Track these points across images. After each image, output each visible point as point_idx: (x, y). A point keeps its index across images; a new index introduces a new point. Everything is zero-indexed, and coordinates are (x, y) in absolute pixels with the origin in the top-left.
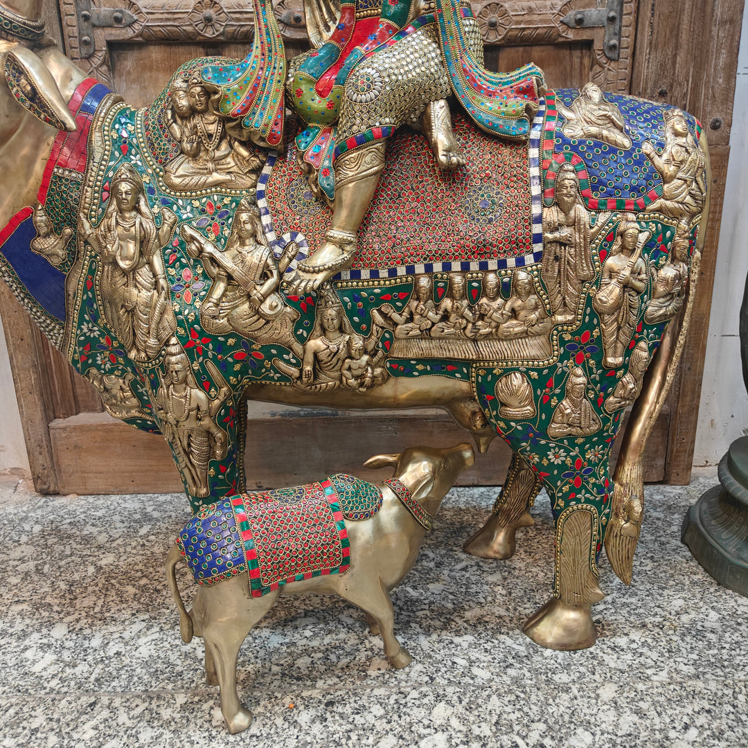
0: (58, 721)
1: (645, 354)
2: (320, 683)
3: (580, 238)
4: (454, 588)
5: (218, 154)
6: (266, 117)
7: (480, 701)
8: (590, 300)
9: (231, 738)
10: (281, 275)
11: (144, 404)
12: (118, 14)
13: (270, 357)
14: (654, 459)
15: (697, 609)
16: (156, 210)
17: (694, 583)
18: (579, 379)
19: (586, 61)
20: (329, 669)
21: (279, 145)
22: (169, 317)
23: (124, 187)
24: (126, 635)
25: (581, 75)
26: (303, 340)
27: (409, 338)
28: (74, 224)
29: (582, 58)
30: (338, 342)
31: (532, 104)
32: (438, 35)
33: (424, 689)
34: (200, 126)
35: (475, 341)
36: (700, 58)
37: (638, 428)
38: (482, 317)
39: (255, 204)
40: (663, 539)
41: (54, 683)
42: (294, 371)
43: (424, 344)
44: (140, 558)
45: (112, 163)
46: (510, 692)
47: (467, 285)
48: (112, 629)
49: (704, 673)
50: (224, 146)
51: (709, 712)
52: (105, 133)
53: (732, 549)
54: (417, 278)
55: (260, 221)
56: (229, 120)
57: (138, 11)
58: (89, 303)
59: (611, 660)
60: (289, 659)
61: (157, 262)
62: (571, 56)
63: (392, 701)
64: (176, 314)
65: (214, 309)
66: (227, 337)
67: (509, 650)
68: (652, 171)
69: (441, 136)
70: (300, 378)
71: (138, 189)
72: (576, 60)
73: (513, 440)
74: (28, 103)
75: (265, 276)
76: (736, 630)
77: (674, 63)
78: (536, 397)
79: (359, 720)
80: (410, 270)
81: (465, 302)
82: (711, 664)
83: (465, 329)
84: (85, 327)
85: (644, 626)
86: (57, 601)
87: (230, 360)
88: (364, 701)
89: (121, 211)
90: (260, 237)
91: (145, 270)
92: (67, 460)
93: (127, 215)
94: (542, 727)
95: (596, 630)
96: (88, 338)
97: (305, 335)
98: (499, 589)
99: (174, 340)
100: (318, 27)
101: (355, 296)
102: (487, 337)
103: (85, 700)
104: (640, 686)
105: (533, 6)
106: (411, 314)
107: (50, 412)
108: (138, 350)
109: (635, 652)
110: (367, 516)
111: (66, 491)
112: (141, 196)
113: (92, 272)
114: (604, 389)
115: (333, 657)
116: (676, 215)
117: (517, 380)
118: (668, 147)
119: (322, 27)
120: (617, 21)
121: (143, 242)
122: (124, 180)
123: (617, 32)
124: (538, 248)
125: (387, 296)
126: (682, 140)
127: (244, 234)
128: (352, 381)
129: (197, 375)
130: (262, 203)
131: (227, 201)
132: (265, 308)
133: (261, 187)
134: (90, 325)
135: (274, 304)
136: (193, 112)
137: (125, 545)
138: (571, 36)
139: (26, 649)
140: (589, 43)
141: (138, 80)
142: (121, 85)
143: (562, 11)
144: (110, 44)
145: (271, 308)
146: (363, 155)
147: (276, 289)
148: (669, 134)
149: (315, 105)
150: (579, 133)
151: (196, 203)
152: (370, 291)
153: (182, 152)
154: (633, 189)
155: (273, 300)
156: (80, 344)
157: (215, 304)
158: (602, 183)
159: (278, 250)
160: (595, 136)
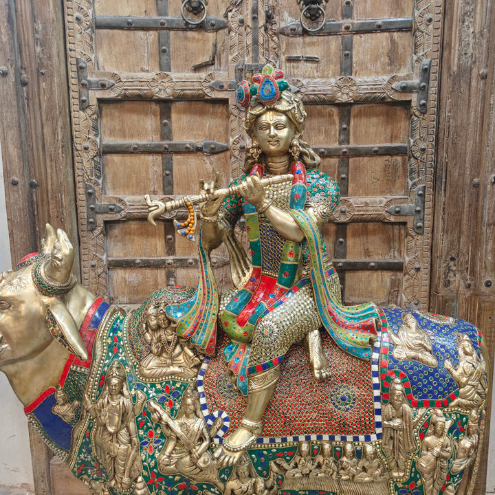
3: (406, 426)
5: (174, 354)
6: (204, 337)
8: (414, 464)
10: (211, 440)
12: (112, 207)
13: (202, 489)
16: (133, 392)
19: (403, 232)
21: (213, 354)
22: (138, 463)
23: (115, 381)
25: (400, 240)
26: (224, 481)
27: (294, 479)
28: (81, 399)
29: (400, 230)
30: (247, 484)
31: (372, 336)
32: (312, 292)
34: (163, 337)
35: (338, 482)
36: (476, 242)
38: (343, 469)
39: (196, 389)
43: (305, 481)
45: (107, 362)
47: (333, 449)
50: (178, 349)
52: (104, 341)
54: (300, 444)
55: (199, 401)
56: (182, 338)
57: (124, 204)
58: (87, 443)
61: (132, 425)
62: (393, 228)
65: (167, 460)
66: (174, 476)
68: (451, 380)
69: (316, 359)
71: (123, 379)
72: (396, 231)
74: (59, 338)
75: (201, 439)
77: (459, 241)
80: (296, 439)
81: (332, 459)
83: (331, 475)
84: (82, 456)
87: (176, 489)
89: (111, 395)
90: (199, 412)
91: (124, 431)
92: (60, 486)
93: (115, 397)
96: (83, 461)
97: (226, 478)
100: (238, 273)
101: (259, 453)
102: (347, 480)
105: (368, 201)
106: (296, 464)
107: (51, 454)
108: (116, 482)
112: (124, 384)
113: (90, 428)
116: (469, 408)
118: (461, 364)
119: (241, 275)
120: (422, 212)
121: (124, 416)
122: (114, 377)
123: (422, 218)
125: (280, 453)
126: (469, 358)
127: (188, 411)
130: (200, 389)
131: (178, 385)
132: (200, 463)
133: (200, 378)
134: (86, 455)
135: (207, 460)
136: (159, 327)
138: (392, 219)
140: (405, 224)
141: (122, 240)
142: (111, 244)
143: (387, 205)
144: (106, 222)
145: (205, 462)
146: (266, 375)
147: (208, 449)
148: (461, 352)
149: (236, 331)
150: (403, 356)
151: (158, 386)
152: (269, 450)
153: (151, 352)
154: (440, 393)
155: (206, 457)
156: (78, 464)
157: (167, 456)
158: (419, 389)
159: (210, 422)
160: (414, 358)
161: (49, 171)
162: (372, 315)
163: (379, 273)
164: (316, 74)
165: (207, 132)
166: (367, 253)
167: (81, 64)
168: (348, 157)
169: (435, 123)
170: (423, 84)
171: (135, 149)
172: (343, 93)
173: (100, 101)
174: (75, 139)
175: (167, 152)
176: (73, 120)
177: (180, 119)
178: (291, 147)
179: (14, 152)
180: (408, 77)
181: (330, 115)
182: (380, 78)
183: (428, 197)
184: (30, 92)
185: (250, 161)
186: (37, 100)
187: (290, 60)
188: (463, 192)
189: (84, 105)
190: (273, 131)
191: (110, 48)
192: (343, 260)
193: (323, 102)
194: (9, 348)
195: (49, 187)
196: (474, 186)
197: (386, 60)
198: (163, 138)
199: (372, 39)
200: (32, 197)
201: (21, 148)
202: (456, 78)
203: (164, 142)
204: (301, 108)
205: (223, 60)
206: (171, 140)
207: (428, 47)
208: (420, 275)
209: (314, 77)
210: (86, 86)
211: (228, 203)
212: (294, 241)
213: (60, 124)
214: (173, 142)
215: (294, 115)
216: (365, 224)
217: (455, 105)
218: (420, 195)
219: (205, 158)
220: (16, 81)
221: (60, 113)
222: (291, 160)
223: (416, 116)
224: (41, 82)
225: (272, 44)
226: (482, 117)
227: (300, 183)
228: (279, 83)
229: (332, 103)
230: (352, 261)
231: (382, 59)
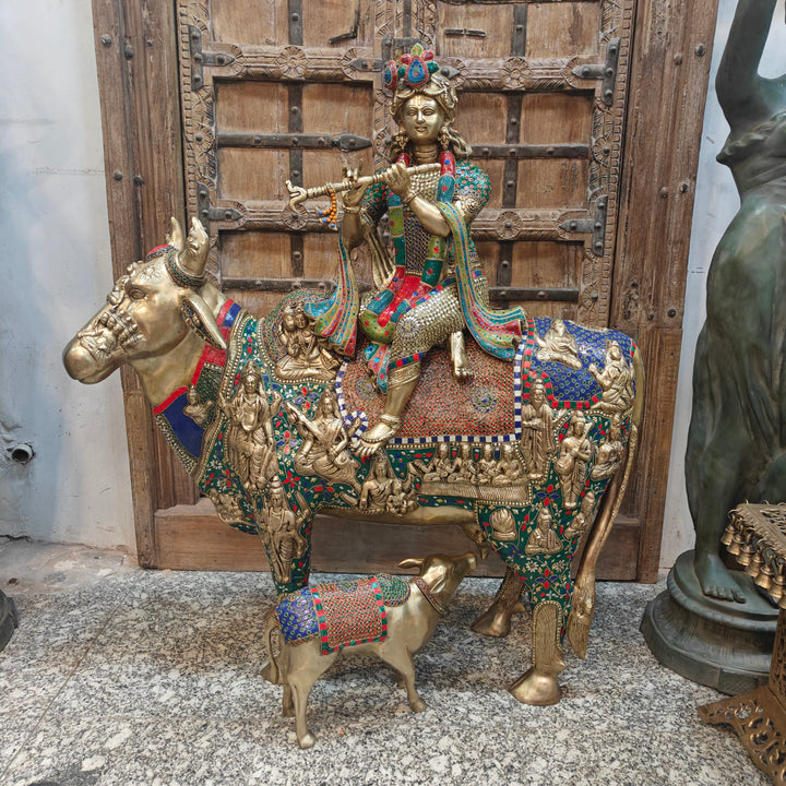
0: (183, 735)
1: (591, 501)
2: (362, 719)
3: (546, 426)
4: (461, 657)
5: (311, 356)
6: (345, 336)
7: (472, 736)
8: (552, 465)
9: (302, 752)
10: (349, 439)
11: (246, 514)
12: (229, 213)
14: (628, 562)
15: (639, 680)
16: (269, 392)
17: (641, 662)
18: (546, 516)
19: (579, 254)
20: (369, 710)
21: (352, 355)
22: (274, 463)
23: (250, 379)
24: (223, 679)
25: (575, 263)
26: (361, 482)
27: (432, 482)
28: (215, 398)
29: (576, 251)
30: (384, 484)
31: (517, 337)
32: (457, 291)
33: (434, 727)
34: (301, 338)
35: (477, 486)
36: (660, 265)
37: (592, 548)
38: (481, 471)
39: (334, 390)
40: (626, 627)
41: (176, 710)
42: (354, 501)
43: (443, 486)
44: (225, 623)
45: (241, 361)
46: (495, 731)
47: (472, 451)
48: (213, 675)
49: (633, 726)
50: (315, 352)
51: (630, 751)
52: (239, 340)
53: (670, 638)
54: (439, 444)
55: (337, 403)
56: (320, 337)
57: (244, 210)
58: (219, 448)
59: (569, 714)
60: (340, 702)
61: (268, 426)
62: (568, 250)
63: (412, 733)
64: (279, 461)
65: (304, 458)
66: (310, 477)
67: (497, 703)
68: (595, 383)
69: (457, 356)
70: (358, 506)
71: (259, 379)
72: (572, 253)
73: (502, 554)
74: (196, 329)
75: (339, 439)
76: (664, 697)
77: (643, 264)
78: (518, 526)
79: (388, 744)
80: (435, 439)
81: (470, 461)
82: (640, 720)
83: (470, 478)
84: (212, 463)
85: (598, 691)
86: (169, 653)
87: (312, 492)
88: (392, 732)
89: (247, 393)
90: (337, 413)
91: (260, 431)
92: (166, 542)
93: (251, 396)
94: (514, 755)
95: (560, 692)
96: (213, 470)
97: (363, 478)
98: (495, 660)
99: (276, 478)
100: (380, 275)
101: (397, 454)
102: (485, 484)
103: (199, 722)
104: (586, 732)
105: (539, 215)
106: (434, 467)
107: (156, 504)
108: (251, 483)
109: (587, 709)
110: (400, 603)
111: (163, 566)
112: (260, 384)
113: (223, 429)
114: (564, 523)
115: (371, 702)
116: (612, 411)
117: (504, 514)
118: (607, 368)
119: (383, 276)
120: (602, 229)
121: (260, 414)
122: (251, 374)
123: (602, 236)
124: (518, 430)
125: (419, 455)
126: (615, 363)
127: (326, 411)
128: (393, 510)
129: (289, 501)
130: (339, 391)
131: (315, 387)
132: (338, 460)
133: (339, 380)
134: (217, 462)
135: (344, 458)
136: (296, 328)
137: (214, 612)
138: (567, 237)
139: (152, 686)
140: (581, 243)
141: (239, 256)
142: (226, 259)
143: (561, 220)
144: (221, 232)
145: (342, 461)
146: (406, 371)
147: (346, 448)
148: (608, 358)
149: (377, 331)
150: (547, 357)
151: (295, 388)
152: (407, 451)
153: (288, 354)
154: (582, 395)
155: (343, 455)
156: (207, 473)
157: (304, 456)
158: (561, 390)
159: (348, 422)
160: (558, 360)
161: (156, 165)
162: (518, 317)
163: (550, 304)
164: (481, 53)
165: (345, 123)
166: (536, 279)
167: (194, 33)
168: (517, 159)
169: (622, 118)
170: (610, 69)
171: (258, 142)
172: (512, 79)
173: (217, 80)
174: (185, 128)
175: (295, 146)
176: (184, 103)
177: (313, 106)
178: (440, 134)
179: (118, 140)
180: (592, 60)
181: (497, 106)
182: (558, 60)
183: (611, 211)
184: (136, 68)
185: (396, 150)
186: (143, 77)
187: (450, 34)
188: (650, 204)
189: (197, 85)
190: (421, 117)
191: (229, 12)
192: (507, 288)
193: (488, 89)
194: (144, 339)
195: (156, 186)
196: (662, 197)
197: (566, 37)
198: (291, 129)
199: (551, 11)
200: (136, 196)
201: (126, 136)
202: (647, 63)
203: (293, 135)
204: (452, 93)
205: (367, 32)
206: (301, 132)
207: (618, 22)
208: (597, 305)
209: (478, 57)
210: (200, 61)
211: (370, 198)
212: (439, 235)
213: (170, 107)
214: (303, 135)
215: (443, 100)
216: (535, 242)
217: (644, 96)
218: (601, 208)
219: (342, 155)
220: (121, 54)
221: (170, 94)
222: (440, 149)
223: (600, 109)
224: (148, 53)
225: (428, 14)
226: (675, 113)
227: (448, 174)
228: (429, 65)
229: (498, 90)
230: (517, 289)
231: (563, 36)
